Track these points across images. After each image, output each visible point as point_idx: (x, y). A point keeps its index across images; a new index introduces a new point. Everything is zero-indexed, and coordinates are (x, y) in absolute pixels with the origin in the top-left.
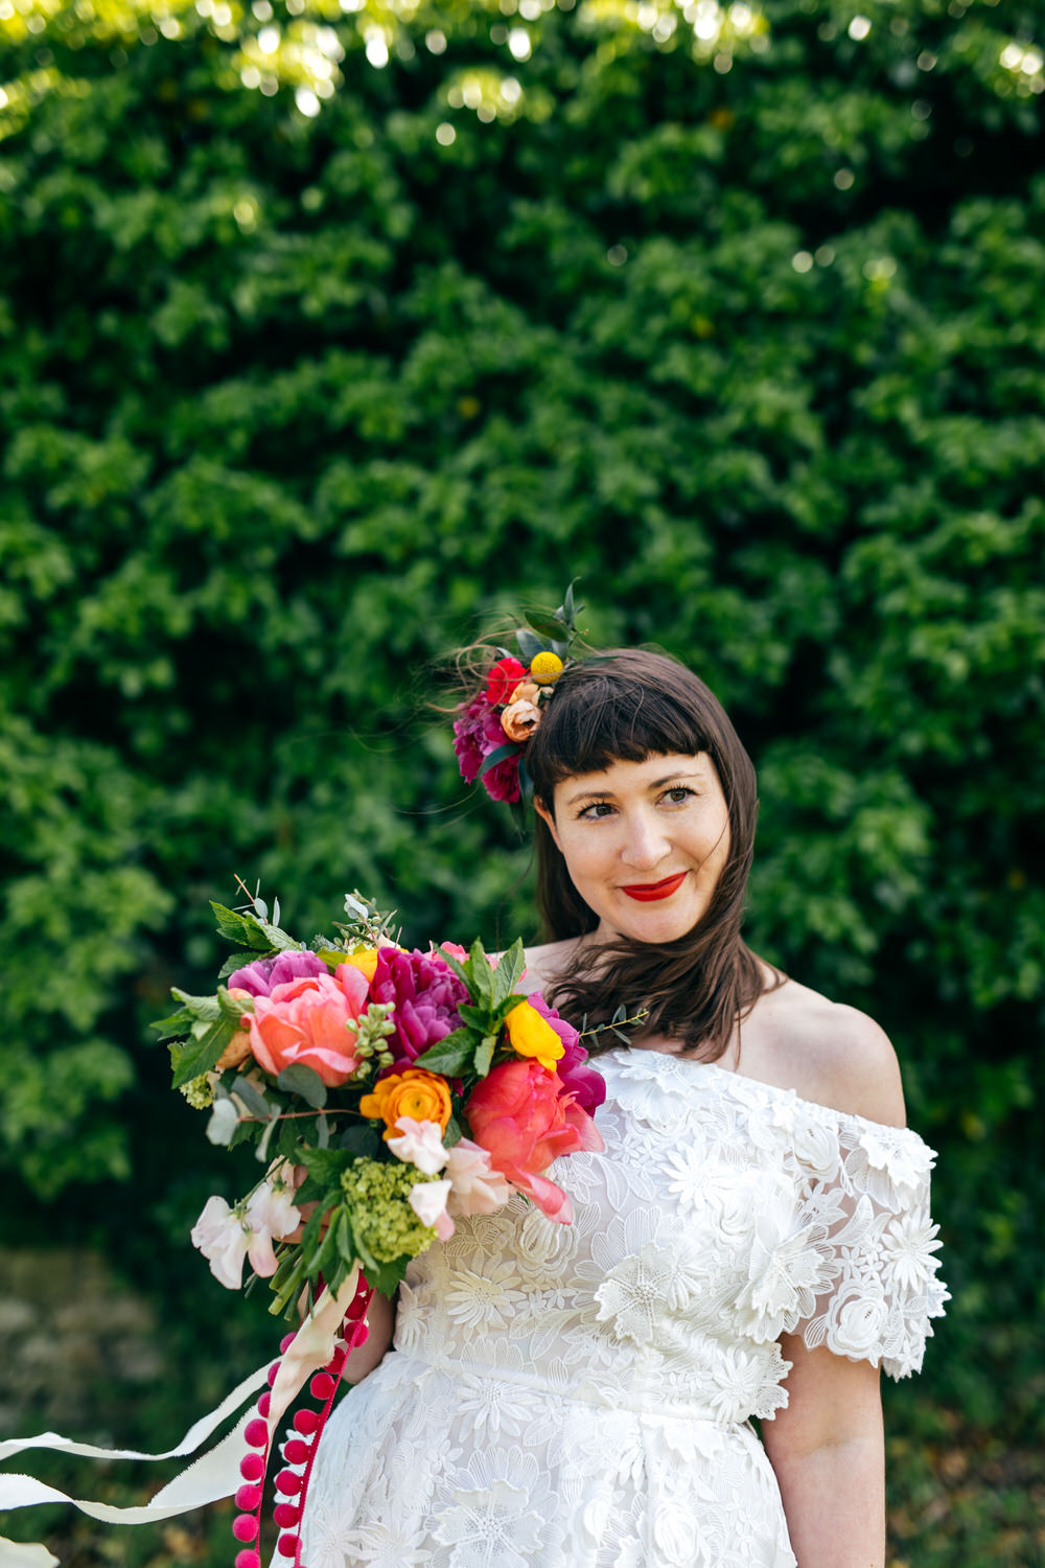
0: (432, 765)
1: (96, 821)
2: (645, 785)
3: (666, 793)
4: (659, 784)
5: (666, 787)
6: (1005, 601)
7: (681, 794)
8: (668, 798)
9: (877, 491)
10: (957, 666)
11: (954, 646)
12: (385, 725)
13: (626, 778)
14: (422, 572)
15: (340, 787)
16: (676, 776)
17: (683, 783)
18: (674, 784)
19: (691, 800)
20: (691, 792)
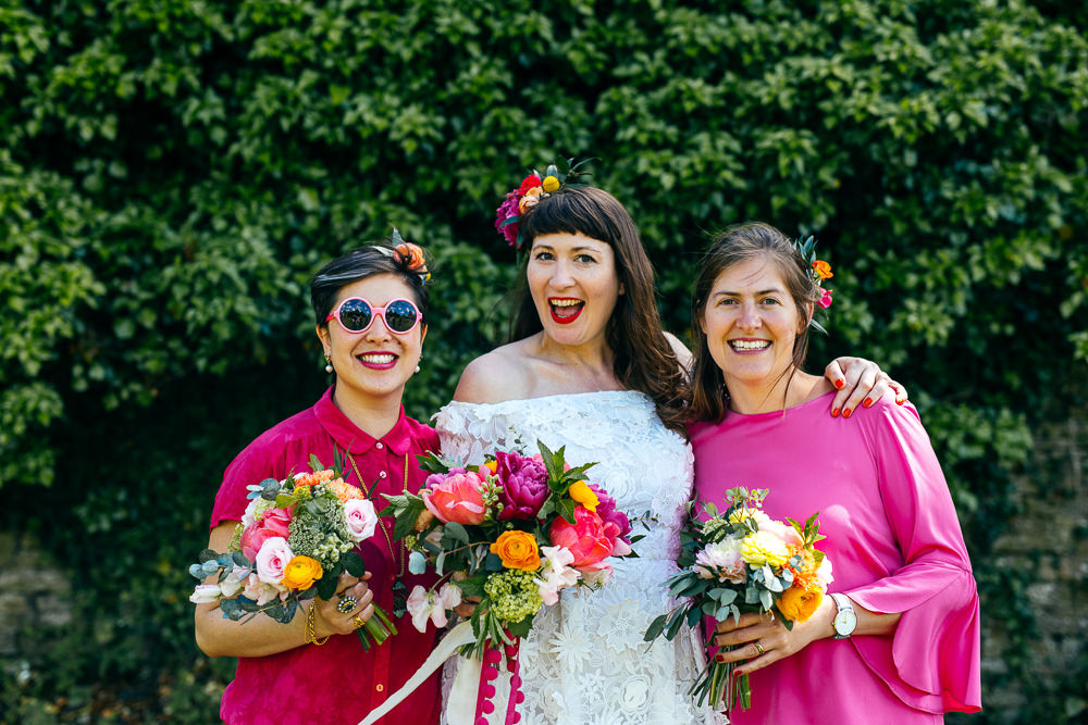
0: (300, 213)
1: (53, 227)
2: (569, 248)
3: (580, 256)
4: (577, 249)
5: (580, 252)
6: (703, 138)
7: (587, 259)
8: (580, 259)
9: (627, 53)
10: (668, 181)
11: (667, 168)
12: (269, 183)
13: (562, 242)
14: (309, 77)
15: (231, 220)
16: (587, 248)
17: (590, 253)
18: (584, 252)
19: (591, 264)
20: (593, 260)
